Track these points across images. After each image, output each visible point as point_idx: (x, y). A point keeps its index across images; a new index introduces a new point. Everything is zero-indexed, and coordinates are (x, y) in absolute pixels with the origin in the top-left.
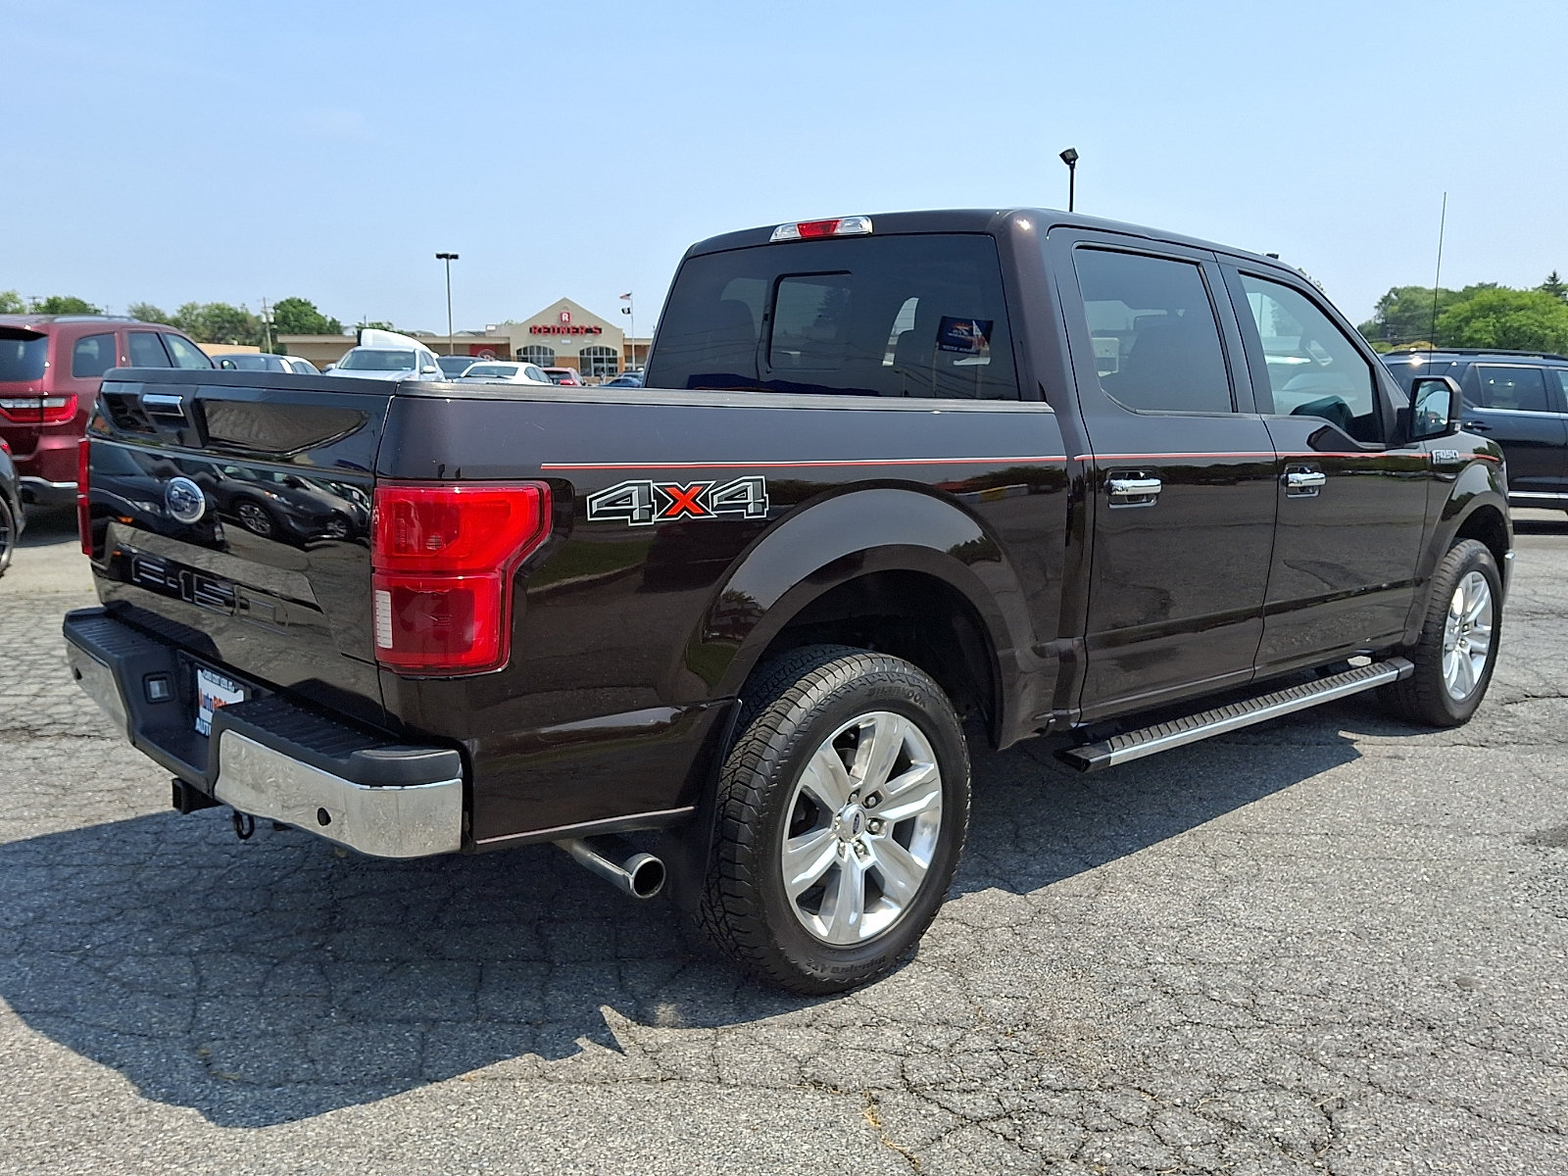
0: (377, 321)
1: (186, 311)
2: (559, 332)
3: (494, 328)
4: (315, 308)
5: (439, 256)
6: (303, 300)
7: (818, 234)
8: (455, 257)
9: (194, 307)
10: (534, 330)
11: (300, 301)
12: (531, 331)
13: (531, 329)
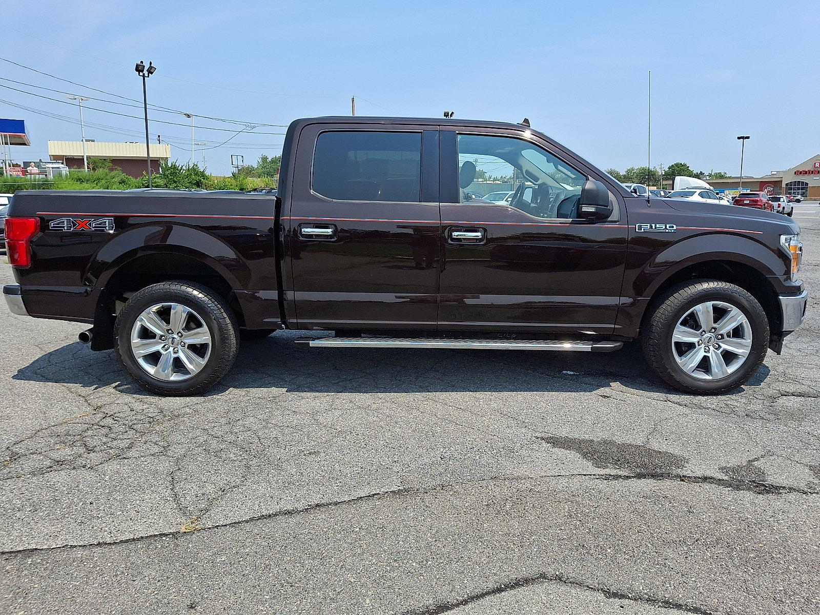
0: (719, 172)
1: (629, 171)
2: (812, 173)
3: (775, 173)
4: (688, 167)
5: (739, 138)
6: (683, 164)
8: (748, 138)
9: (633, 169)
10: (798, 173)
11: (681, 164)
12: (795, 174)
13: (795, 172)
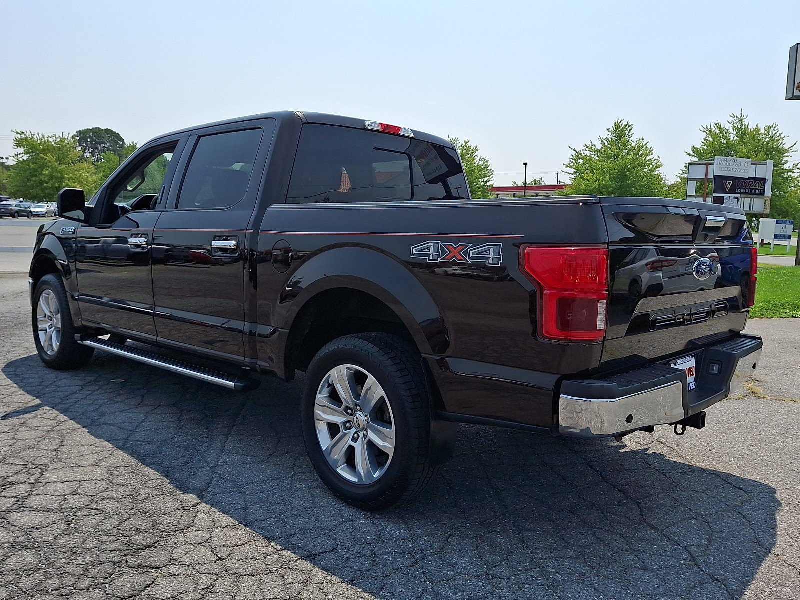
7: (390, 131)
